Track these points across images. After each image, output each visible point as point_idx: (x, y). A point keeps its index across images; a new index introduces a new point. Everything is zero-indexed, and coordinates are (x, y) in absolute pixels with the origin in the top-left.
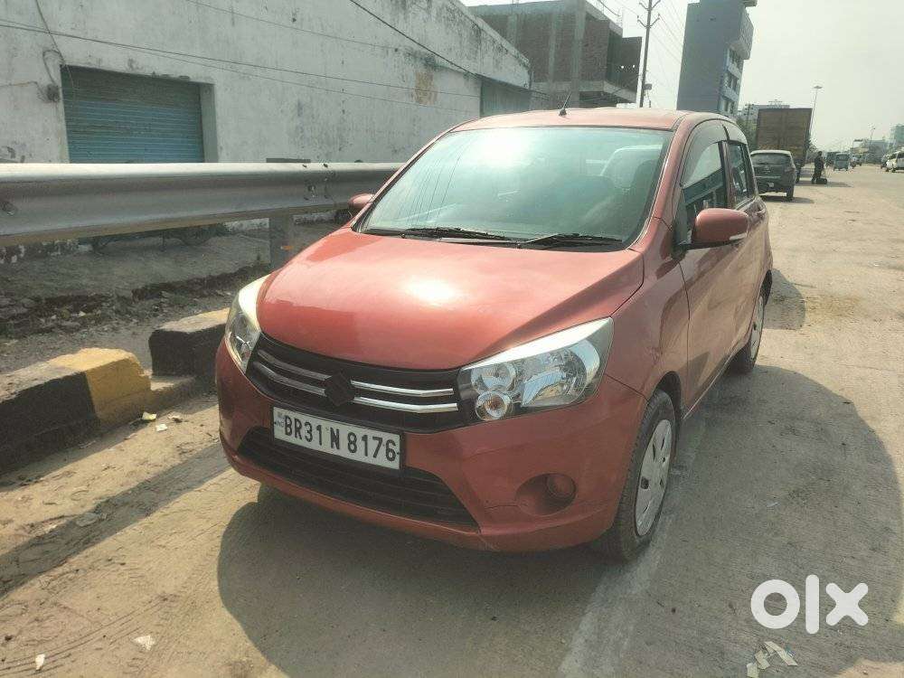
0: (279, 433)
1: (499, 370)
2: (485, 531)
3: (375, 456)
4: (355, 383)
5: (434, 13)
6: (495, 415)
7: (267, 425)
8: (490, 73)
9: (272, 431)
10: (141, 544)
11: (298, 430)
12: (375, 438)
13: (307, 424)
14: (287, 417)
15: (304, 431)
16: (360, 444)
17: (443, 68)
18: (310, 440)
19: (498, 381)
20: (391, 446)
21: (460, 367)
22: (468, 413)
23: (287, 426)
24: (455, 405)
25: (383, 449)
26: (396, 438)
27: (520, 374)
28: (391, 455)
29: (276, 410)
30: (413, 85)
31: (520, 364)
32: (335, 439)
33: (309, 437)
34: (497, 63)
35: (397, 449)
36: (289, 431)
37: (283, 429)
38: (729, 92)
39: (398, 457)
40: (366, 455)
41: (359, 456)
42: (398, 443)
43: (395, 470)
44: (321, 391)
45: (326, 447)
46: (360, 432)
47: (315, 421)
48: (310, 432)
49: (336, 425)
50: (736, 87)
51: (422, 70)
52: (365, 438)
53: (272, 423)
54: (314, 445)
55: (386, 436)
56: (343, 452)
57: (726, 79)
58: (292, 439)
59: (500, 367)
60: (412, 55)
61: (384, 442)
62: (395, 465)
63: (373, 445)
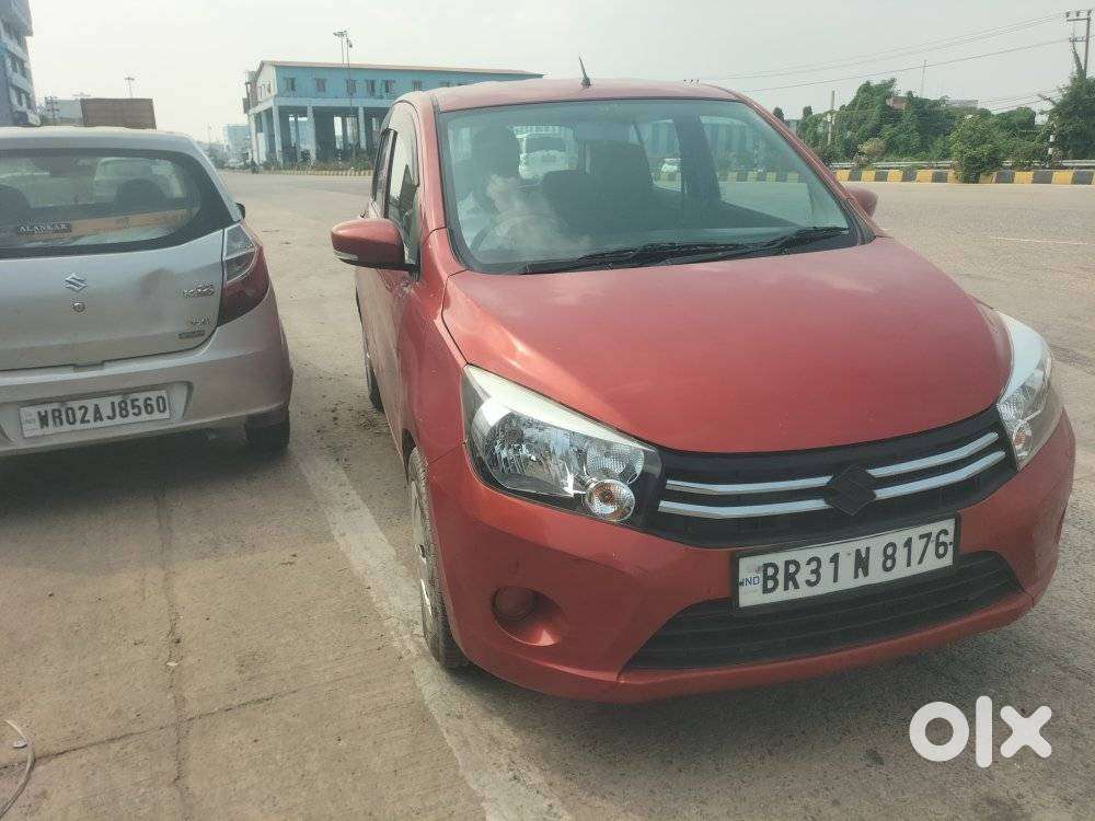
0: (750, 596)
3: (921, 561)
4: (872, 471)
11: (790, 577)
12: (921, 537)
13: (811, 560)
14: (765, 566)
15: (803, 574)
16: (901, 554)
18: (816, 583)
20: (943, 538)
23: (766, 578)
25: (932, 547)
26: (949, 525)
28: (941, 550)
29: (745, 563)
32: (862, 563)
33: (813, 578)
35: (948, 539)
36: (771, 585)
37: (759, 587)
38: (17, 79)
39: (950, 549)
40: (909, 565)
41: (901, 571)
42: (951, 529)
43: (947, 568)
45: (848, 581)
46: (901, 537)
47: (824, 552)
48: (816, 572)
49: (864, 543)
50: (25, 73)
52: (907, 543)
53: (736, 586)
54: (826, 587)
55: (934, 528)
56: (877, 575)
57: (8, 62)
58: (779, 595)
61: (933, 538)
62: (948, 561)
63: (918, 547)
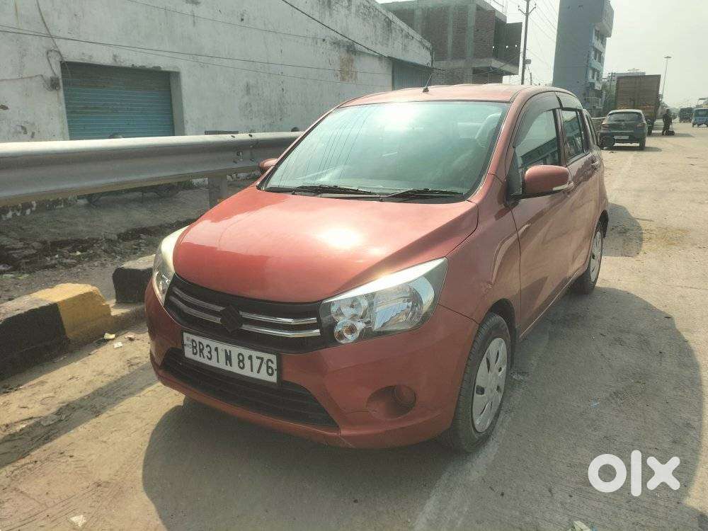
0: (188, 353)
1: (354, 303)
2: (344, 432)
3: (258, 372)
4: (241, 313)
5: (353, 9)
6: (350, 338)
7: (179, 347)
8: (399, 55)
9: (182, 352)
10: (88, 440)
11: (201, 351)
12: (258, 358)
13: (208, 346)
14: (193, 341)
15: (206, 351)
16: (247, 362)
17: (362, 53)
18: (210, 359)
19: (353, 311)
20: (270, 364)
21: (322, 300)
22: (329, 336)
23: (194, 347)
24: (318, 331)
25: (264, 367)
26: (273, 357)
27: (371, 305)
28: (270, 371)
29: (186, 335)
30: (338, 68)
31: (371, 297)
32: (228, 358)
33: (209, 356)
34: (405, 48)
35: (274, 366)
36: (195, 351)
37: (191, 350)
38: (595, 64)
39: (275, 373)
40: (252, 371)
41: (246, 372)
42: (275, 361)
43: (272, 383)
44: (218, 320)
45: (222, 365)
46: (247, 352)
47: (214, 344)
48: (210, 352)
49: (228, 347)
50: (601, 60)
51: (345, 55)
52: (250, 358)
53: (183, 345)
54: (213, 363)
55: (266, 356)
56: (235, 369)
57: (593, 53)
58: (197, 358)
59: (355, 299)
60: (336, 43)
61: (265, 361)
62: (274, 379)
63: (256, 363)
